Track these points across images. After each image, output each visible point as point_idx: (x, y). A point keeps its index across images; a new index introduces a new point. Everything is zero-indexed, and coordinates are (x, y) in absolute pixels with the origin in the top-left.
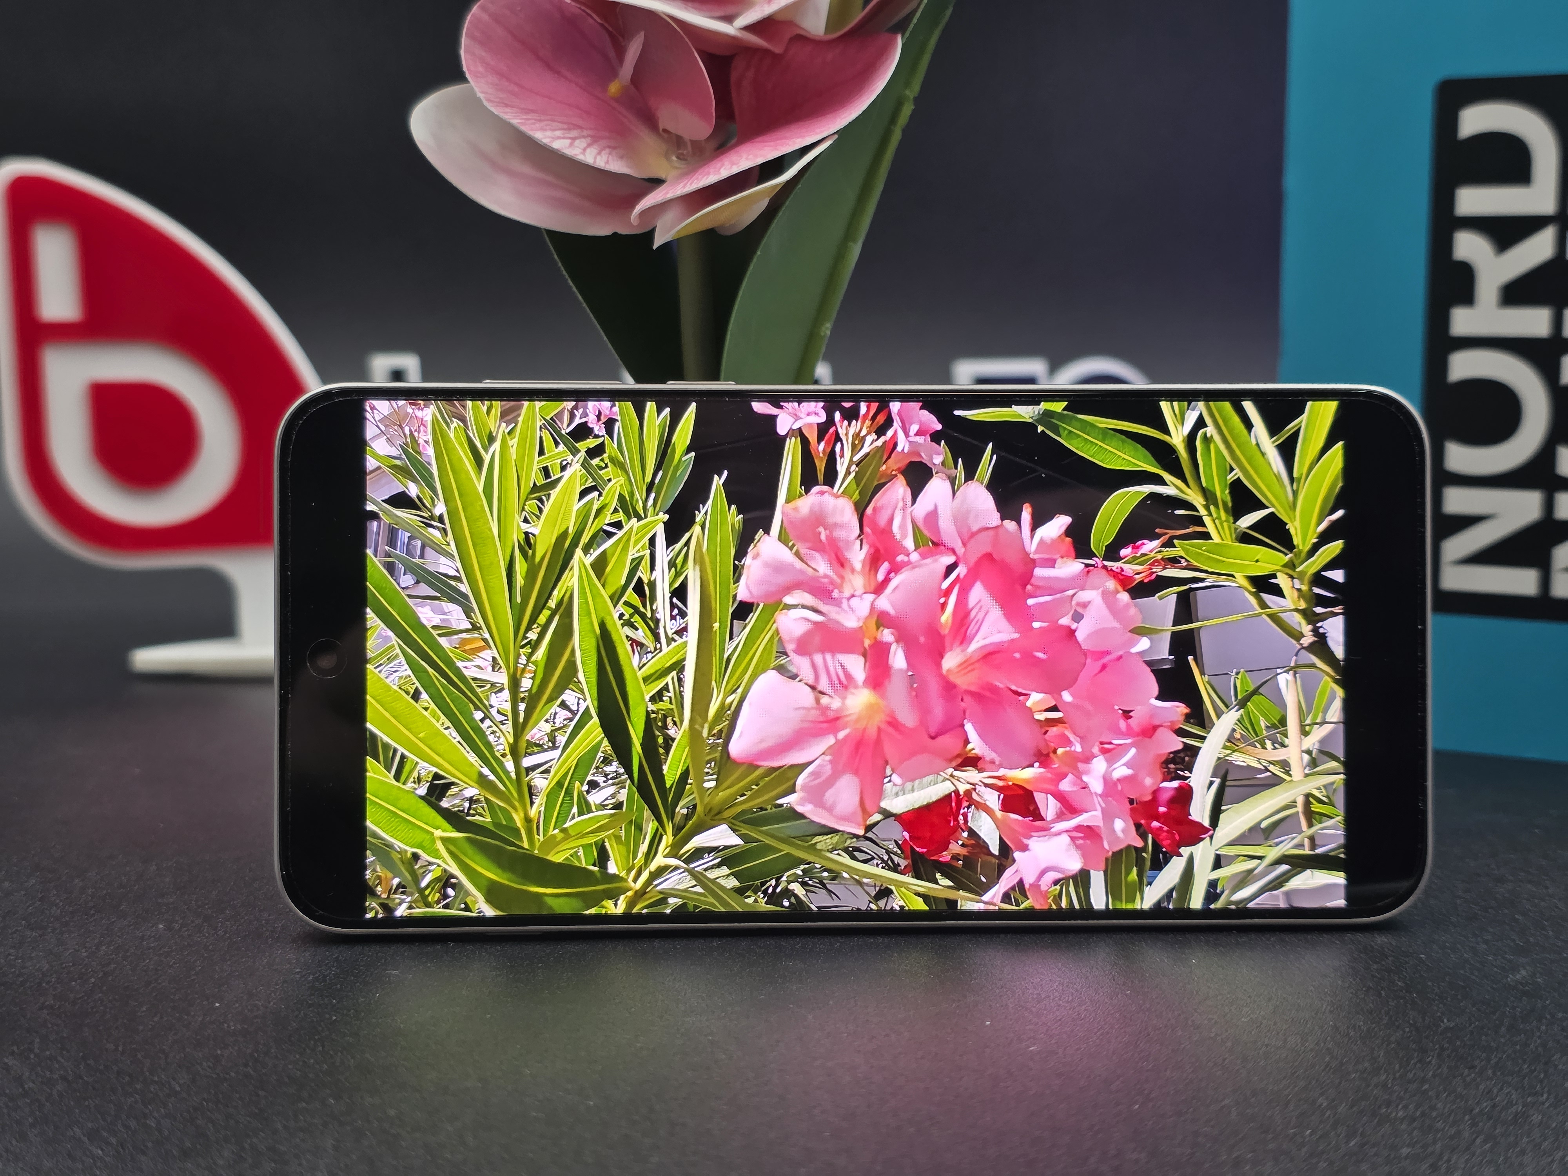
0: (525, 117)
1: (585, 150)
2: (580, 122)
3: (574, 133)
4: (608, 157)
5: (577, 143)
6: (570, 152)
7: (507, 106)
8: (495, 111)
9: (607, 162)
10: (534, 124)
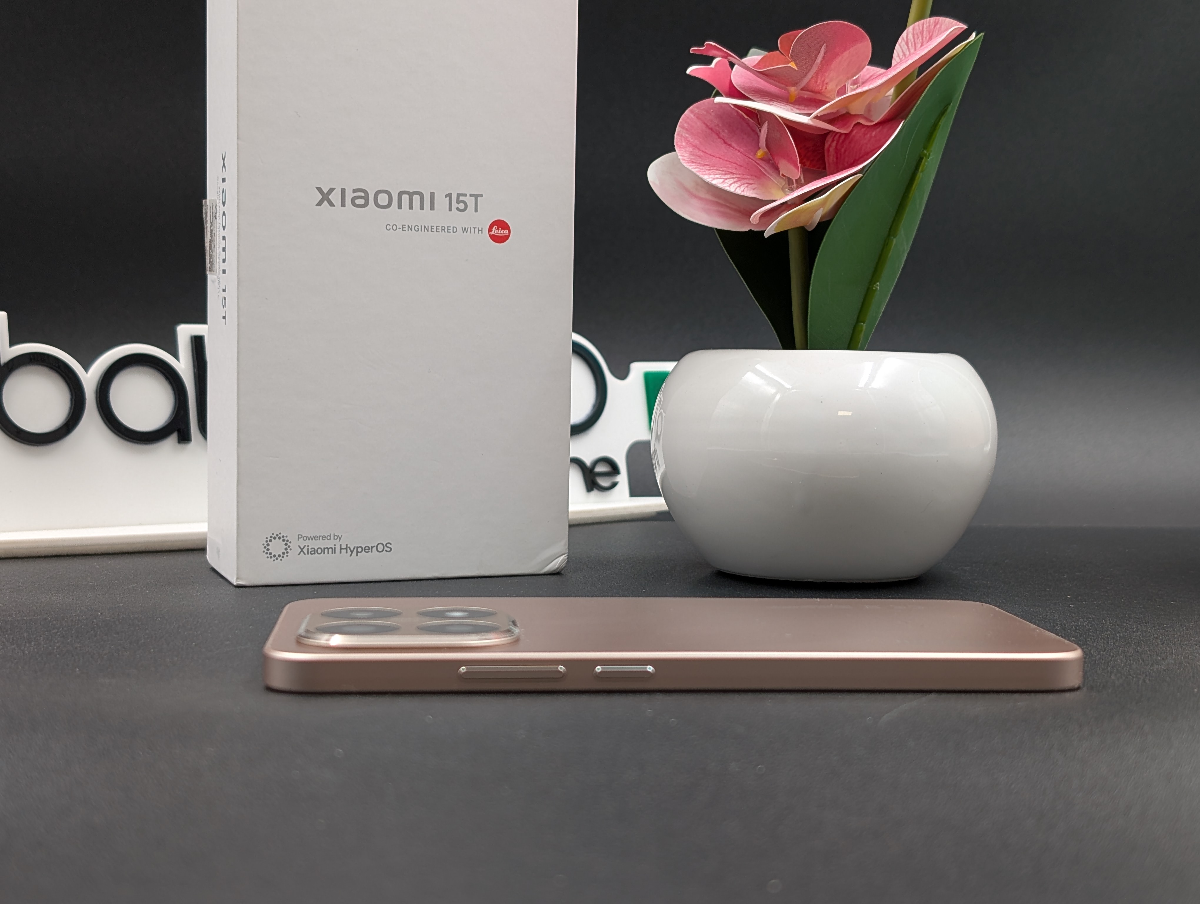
0: (701, 168)
1: (731, 184)
2: (734, 171)
3: (728, 176)
4: (744, 188)
5: (726, 181)
6: (721, 186)
7: (693, 162)
8: (686, 165)
9: (743, 191)
10: (705, 171)
